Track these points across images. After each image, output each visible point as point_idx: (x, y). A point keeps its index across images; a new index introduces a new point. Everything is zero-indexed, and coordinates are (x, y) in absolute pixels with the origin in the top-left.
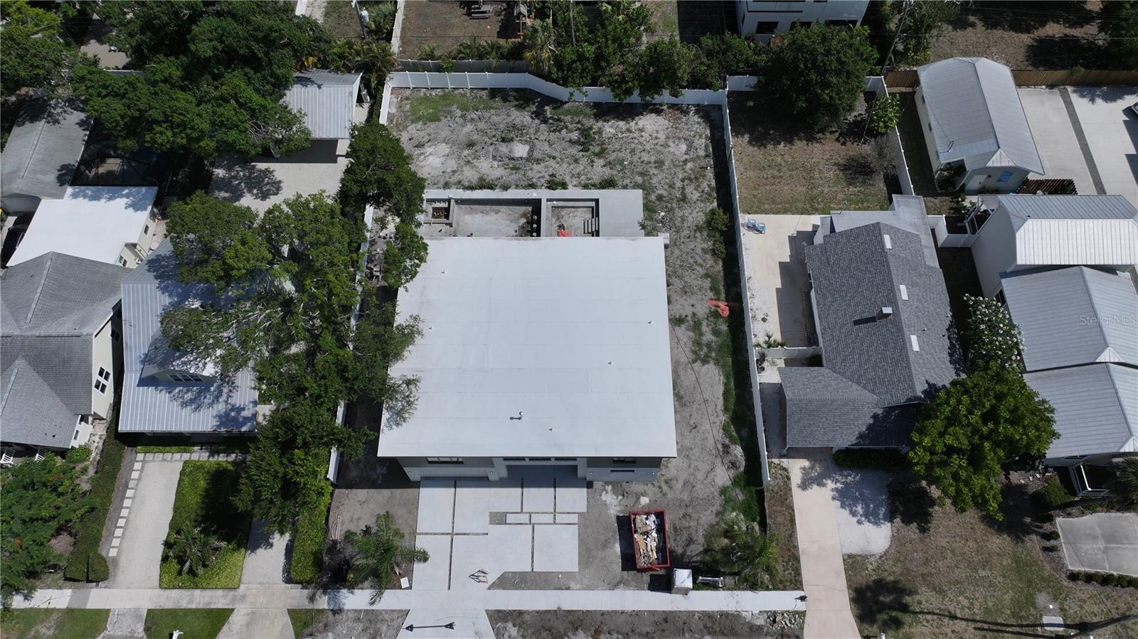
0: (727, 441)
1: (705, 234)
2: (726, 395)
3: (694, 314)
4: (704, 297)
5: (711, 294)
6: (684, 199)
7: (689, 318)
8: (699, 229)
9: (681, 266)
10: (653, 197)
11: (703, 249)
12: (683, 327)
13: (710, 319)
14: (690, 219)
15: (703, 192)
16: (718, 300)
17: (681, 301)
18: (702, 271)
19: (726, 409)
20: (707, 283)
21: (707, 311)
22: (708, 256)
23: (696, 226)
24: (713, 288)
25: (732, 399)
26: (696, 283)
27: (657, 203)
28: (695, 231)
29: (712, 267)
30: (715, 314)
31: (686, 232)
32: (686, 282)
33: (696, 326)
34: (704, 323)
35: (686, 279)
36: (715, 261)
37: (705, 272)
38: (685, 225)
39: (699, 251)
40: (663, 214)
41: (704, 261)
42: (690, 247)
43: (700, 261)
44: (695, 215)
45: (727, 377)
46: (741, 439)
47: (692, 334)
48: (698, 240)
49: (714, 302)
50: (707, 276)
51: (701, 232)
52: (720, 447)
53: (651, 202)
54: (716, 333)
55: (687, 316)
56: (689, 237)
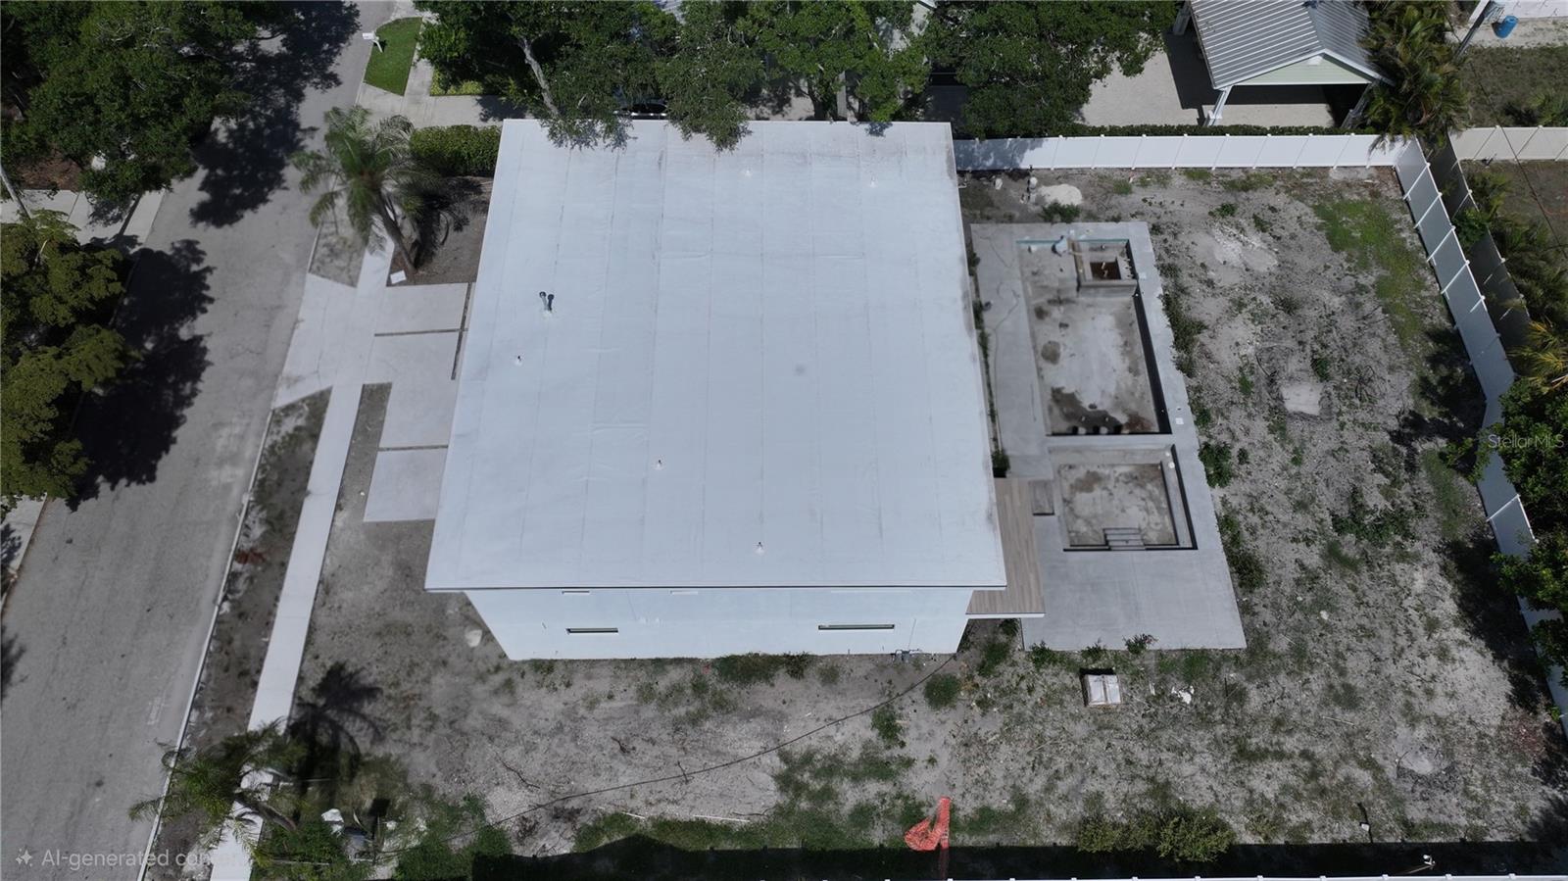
0: (586, 820)
1: (1147, 805)
2: (701, 827)
3: (908, 763)
4: (959, 791)
5: (968, 808)
6: (1246, 756)
7: (896, 751)
8: (1161, 790)
9: (1041, 738)
10: (1233, 676)
11: (1099, 795)
12: (872, 735)
13: (899, 802)
14: (1187, 769)
15: (1282, 806)
16: (954, 826)
17: (942, 734)
18: (1034, 787)
19: (664, 825)
20: (1000, 802)
21: (921, 797)
22: (1079, 809)
23: (1168, 783)
24: (986, 818)
25: (689, 843)
26: (999, 775)
27: (1218, 686)
28: (1152, 780)
29: (1049, 818)
30: (913, 815)
31: (1142, 756)
32: (995, 747)
33: (875, 767)
34: (886, 787)
35: (1004, 748)
36: (1065, 827)
37: (1033, 798)
38: (1165, 755)
39: (1093, 785)
40: (1187, 698)
41: (1065, 798)
42: (1100, 763)
43: (1062, 787)
44: (1203, 781)
45: (746, 833)
46: (592, 855)
47: (855, 754)
48: (1125, 787)
49: (945, 816)
50: (1021, 802)
51: (1151, 794)
52: (574, 804)
53: (1218, 669)
54: (863, 815)
55: (903, 744)
56: (1129, 762)
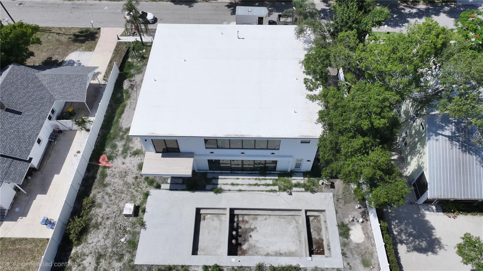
0: (130, 90)
1: (94, 221)
2: (123, 112)
3: (125, 158)
4: (114, 170)
5: (108, 171)
6: (99, 257)
7: (129, 155)
8: (97, 226)
9: (122, 193)
10: (126, 258)
11: (101, 207)
12: (135, 149)
13: (115, 155)
14: (101, 236)
15: (79, 265)
16: (105, 167)
17: (130, 166)
18: (109, 190)
19: (125, 106)
20: (107, 180)
21: (115, 160)
22: (98, 201)
23: (98, 229)
24: (104, 176)
25: (119, 111)
26: (115, 180)
27: (124, 252)
28: (101, 224)
29: (99, 192)
30: (110, 158)
31: (108, 223)
32: (123, 180)
33: (126, 150)
34: (120, 152)
35: (122, 182)
36: (95, 196)
37: (106, 188)
38: (107, 229)
39: (104, 206)
40: (123, 240)
41: (103, 197)
42: (110, 209)
43: (106, 197)
44: (95, 240)
45: (117, 121)
46: (122, 93)
47: (131, 145)
48: (101, 215)
49: (108, 165)
50: (105, 186)
51: (96, 223)
52: (135, 89)
53: (130, 252)
54: (114, 147)
55: (130, 157)
56: (108, 218)
